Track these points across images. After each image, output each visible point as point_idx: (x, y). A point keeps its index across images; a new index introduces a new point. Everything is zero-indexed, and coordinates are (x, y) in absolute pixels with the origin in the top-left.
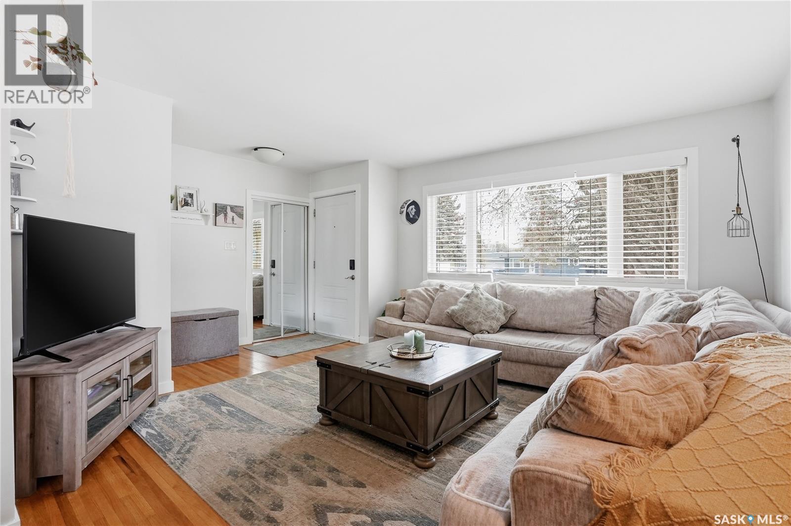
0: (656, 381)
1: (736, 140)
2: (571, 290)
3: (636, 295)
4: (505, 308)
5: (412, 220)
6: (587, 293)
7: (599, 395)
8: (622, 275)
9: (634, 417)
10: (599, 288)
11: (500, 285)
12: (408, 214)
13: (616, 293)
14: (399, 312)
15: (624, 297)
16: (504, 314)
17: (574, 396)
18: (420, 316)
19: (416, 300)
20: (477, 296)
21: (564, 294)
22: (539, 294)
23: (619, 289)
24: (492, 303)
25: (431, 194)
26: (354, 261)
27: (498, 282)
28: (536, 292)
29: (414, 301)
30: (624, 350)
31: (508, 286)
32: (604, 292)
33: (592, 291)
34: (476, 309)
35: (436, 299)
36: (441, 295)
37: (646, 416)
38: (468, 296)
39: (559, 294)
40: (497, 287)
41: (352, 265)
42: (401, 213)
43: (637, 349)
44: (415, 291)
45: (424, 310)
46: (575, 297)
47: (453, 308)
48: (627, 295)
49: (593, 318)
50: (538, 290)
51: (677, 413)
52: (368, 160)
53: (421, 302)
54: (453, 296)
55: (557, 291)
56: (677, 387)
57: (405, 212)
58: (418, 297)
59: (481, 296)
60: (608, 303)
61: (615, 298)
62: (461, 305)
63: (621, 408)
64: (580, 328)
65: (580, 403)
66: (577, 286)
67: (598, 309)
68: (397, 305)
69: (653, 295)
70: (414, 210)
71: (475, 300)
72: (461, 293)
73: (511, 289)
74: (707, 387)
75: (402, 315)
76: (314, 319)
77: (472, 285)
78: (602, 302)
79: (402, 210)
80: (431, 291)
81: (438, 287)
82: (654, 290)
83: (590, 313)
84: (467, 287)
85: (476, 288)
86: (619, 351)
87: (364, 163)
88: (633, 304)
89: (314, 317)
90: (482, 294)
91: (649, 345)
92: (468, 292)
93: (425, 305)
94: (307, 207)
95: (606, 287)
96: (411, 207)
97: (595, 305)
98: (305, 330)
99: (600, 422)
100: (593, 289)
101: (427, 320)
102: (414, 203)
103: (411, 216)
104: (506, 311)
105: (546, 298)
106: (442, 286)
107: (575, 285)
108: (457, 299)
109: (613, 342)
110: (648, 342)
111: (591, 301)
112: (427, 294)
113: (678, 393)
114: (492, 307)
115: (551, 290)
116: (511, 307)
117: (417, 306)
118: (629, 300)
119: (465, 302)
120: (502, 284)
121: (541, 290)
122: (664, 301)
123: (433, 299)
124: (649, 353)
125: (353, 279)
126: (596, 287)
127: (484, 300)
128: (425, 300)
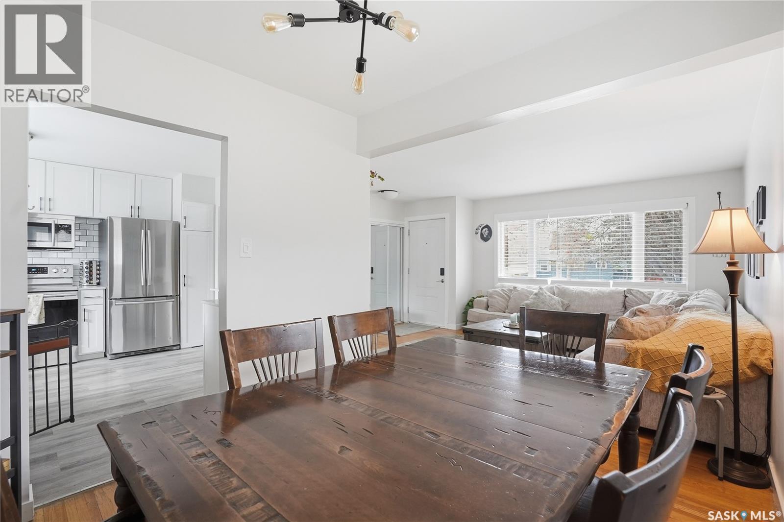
0: (648, 321)
1: (719, 193)
2: (607, 291)
3: (651, 294)
4: (562, 302)
5: (485, 239)
6: (618, 293)
7: (627, 323)
8: (643, 281)
9: (640, 331)
10: (627, 289)
11: (557, 287)
12: (482, 235)
13: (638, 293)
14: (485, 305)
15: (644, 295)
16: (562, 307)
17: (619, 324)
18: (500, 308)
19: (497, 297)
20: (542, 294)
21: (603, 293)
22: (586, 293)
23: (641, 290)
24: (553, 299)
25: (500, 221)
26: (443, 269)
27: (556, 285)
28: (583, 292)
29: (495, 298)
30: (638, 313)
31: (563, 288)
32: (631, 292)
33: (622, 292)
34: (543, 303)
35: (511, 296)
36: (516, 294)
37: (644, 331)
38: (536, 294)
39: (599, 293)
40: (555, 289)
41: (442, 272)
42: (477, 233)
43: (643, 313)
44: (493, 291)
45: (503, 304)
46: (611, 295)
47: (526, 302)
48: (646, 294)
49: (623, 309)
50: (584, 291)
51: (655, 330)
52: (455, 197)
53: (500, 299)
54: (526, 294)
55: (598, 291)
56: (656, 323)
57: (479, 234)
58: (498, 296)
59: (545, 294)
60: (633, 299)
61: (638, 296)
62: (532, 300)
63: (635, 327)
64: (614, 316)
65: (621, 326)
66: (612, 288)
67: (627, 303)
68: (483, 301)
69: (663, 294)
70: (487, 232)
71: (542, 297)
72: (531, 293)
73: (565, 290)
74: (667, 323)
75: (487, 308)
76: (408, 312)
77: (537, 287)
78: (629, 299)
79: (477, 231)
80: (506, 290)
81: (512, 289)
82: (663, 291)
83: (621, 305)
84: (535, 288)
85: (541, 289)
86: (636, 313)
87: (452, 198)
88: (650, 299)
89: (408, 310)
90: (546, 293)
91: (649, 311)
92: (536, 291)
93: (504, 300)
94: (403, 228)
95: (632, 288)
96: (484, 230)
97: (625, 300)
98: (400, 320)
99: (628, 332)
100: (623, 290)
101: (507, 310)
102: (487, 226)
103: (485, 236)
104: (563, 305)
105: (591, 296)
106: (515, 288)
107: (609, 287)
108: (528, 297)
109: (633, 310)
110: (647, 310)
111: (622, 298)
112: (504, 293)
113: (656, 325)
114: (553, 302)
115: (594, 291)
116: (566, 302)
117: (499, 301)
118: (648, 297)
119: (535, 298)
120: (559, 287)
121: (587, 290)
122: (668, 297)
123: (509, 297)
124: (648, 314)
125: (443, 282)
126: (625, 289)
127: (547, 297)
128: (503, 297)
